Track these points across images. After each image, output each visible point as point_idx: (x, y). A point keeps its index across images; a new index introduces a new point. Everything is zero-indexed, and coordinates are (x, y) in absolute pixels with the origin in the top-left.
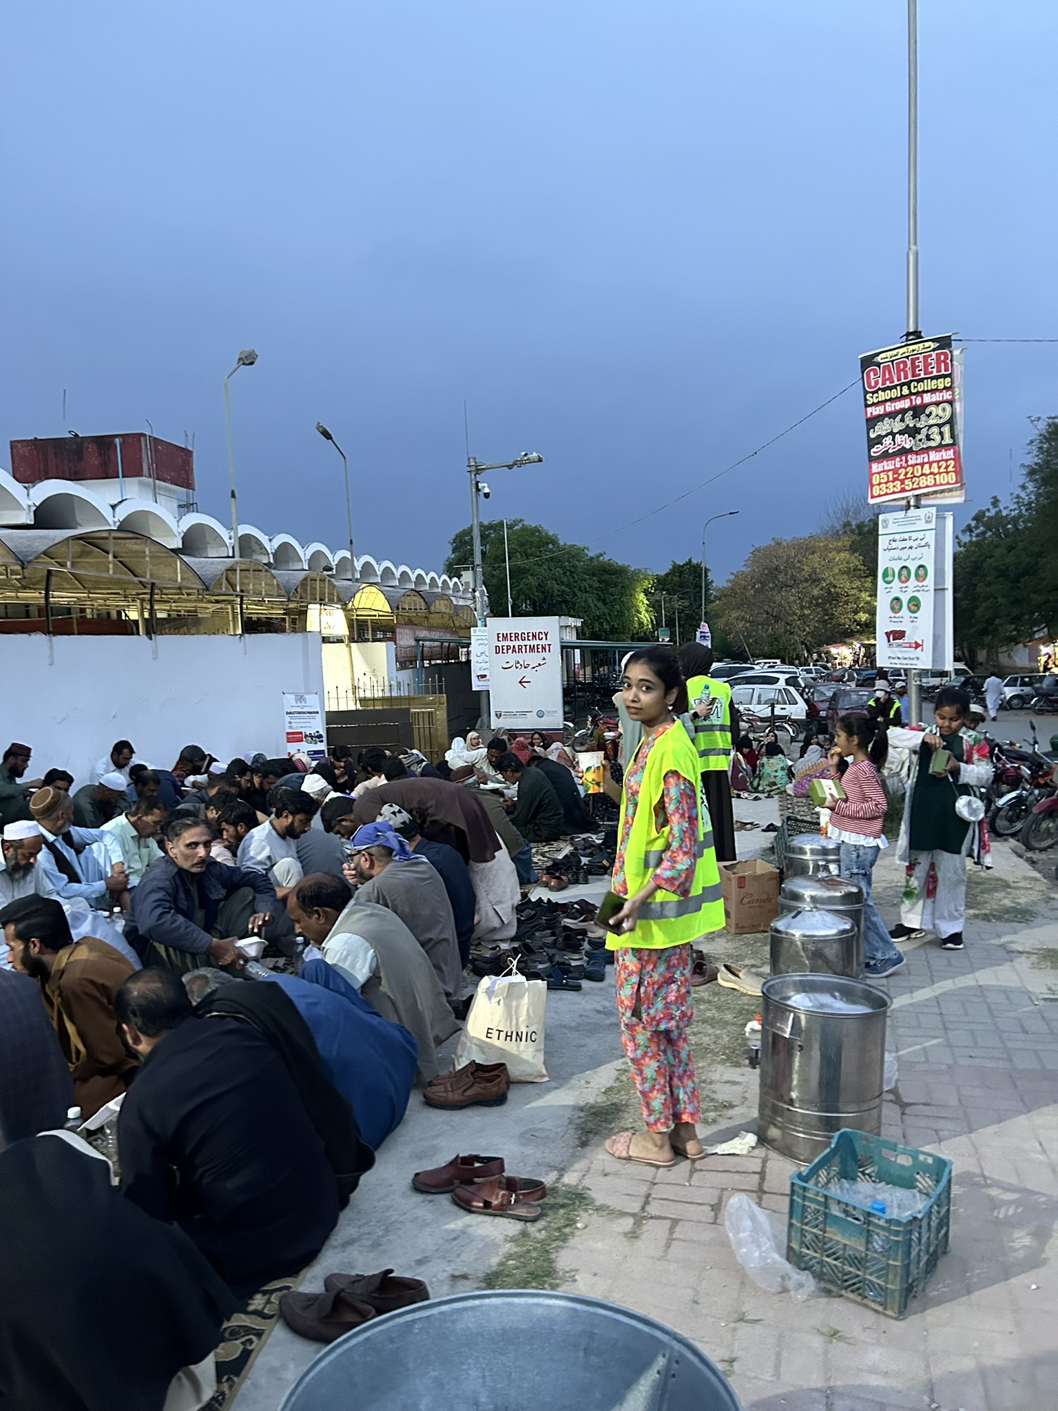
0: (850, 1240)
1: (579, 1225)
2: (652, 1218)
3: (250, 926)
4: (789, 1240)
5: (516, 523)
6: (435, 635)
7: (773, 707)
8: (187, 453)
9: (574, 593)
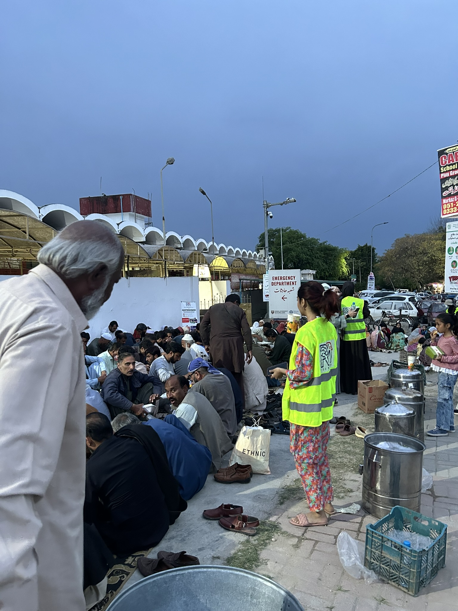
0: (393, 558)
1: (273, 539)
2: (306, 539)
3: (150, 400)
4: (366, 555)
5: (287, 229)
6: (248, 277)
7: (401, 311)
8: (149, 202)
9: (313, 259)
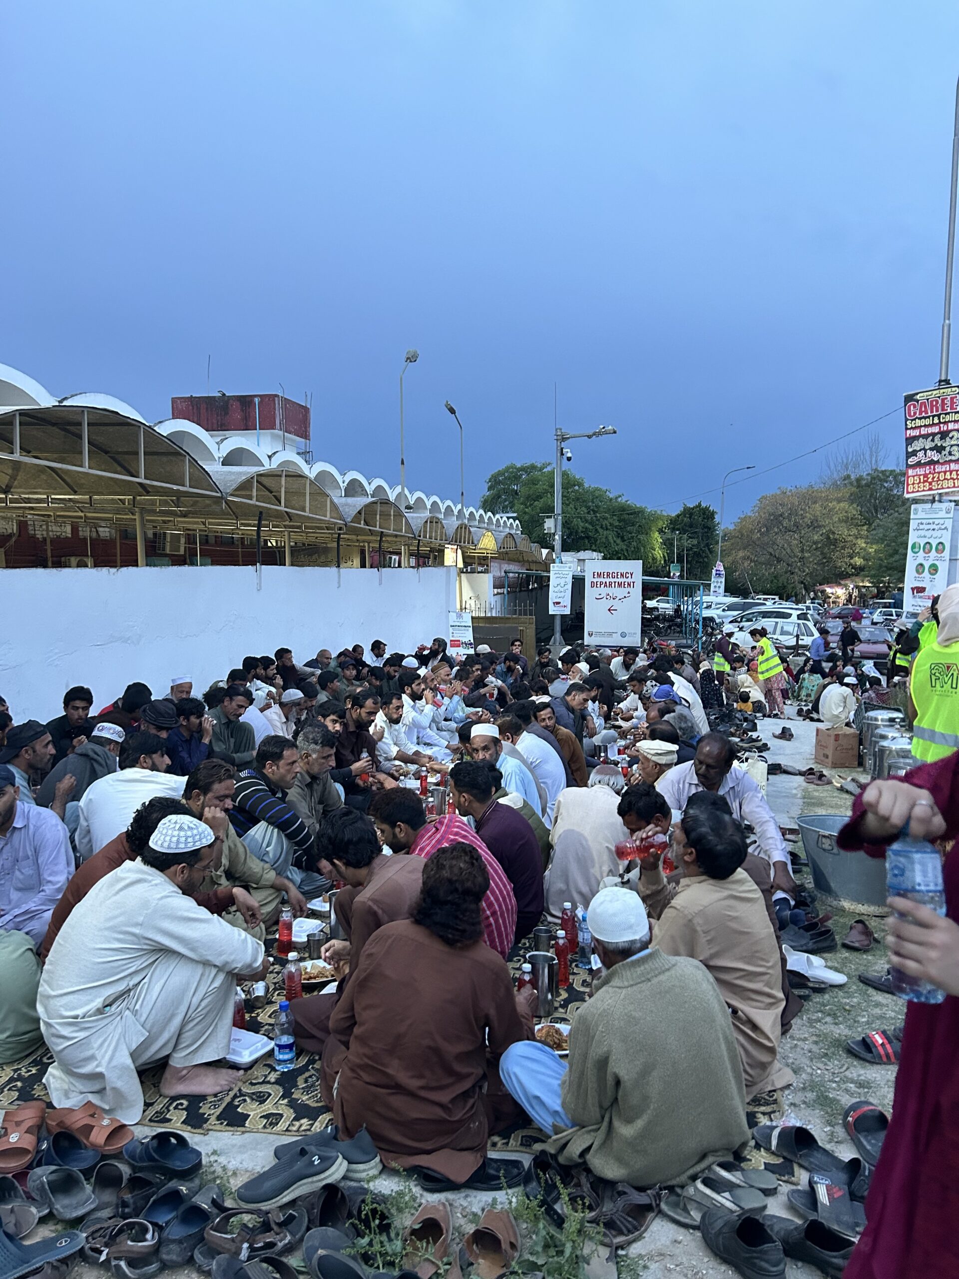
7: (798, 638)
8: (306, 410)
9: (596, 530)
